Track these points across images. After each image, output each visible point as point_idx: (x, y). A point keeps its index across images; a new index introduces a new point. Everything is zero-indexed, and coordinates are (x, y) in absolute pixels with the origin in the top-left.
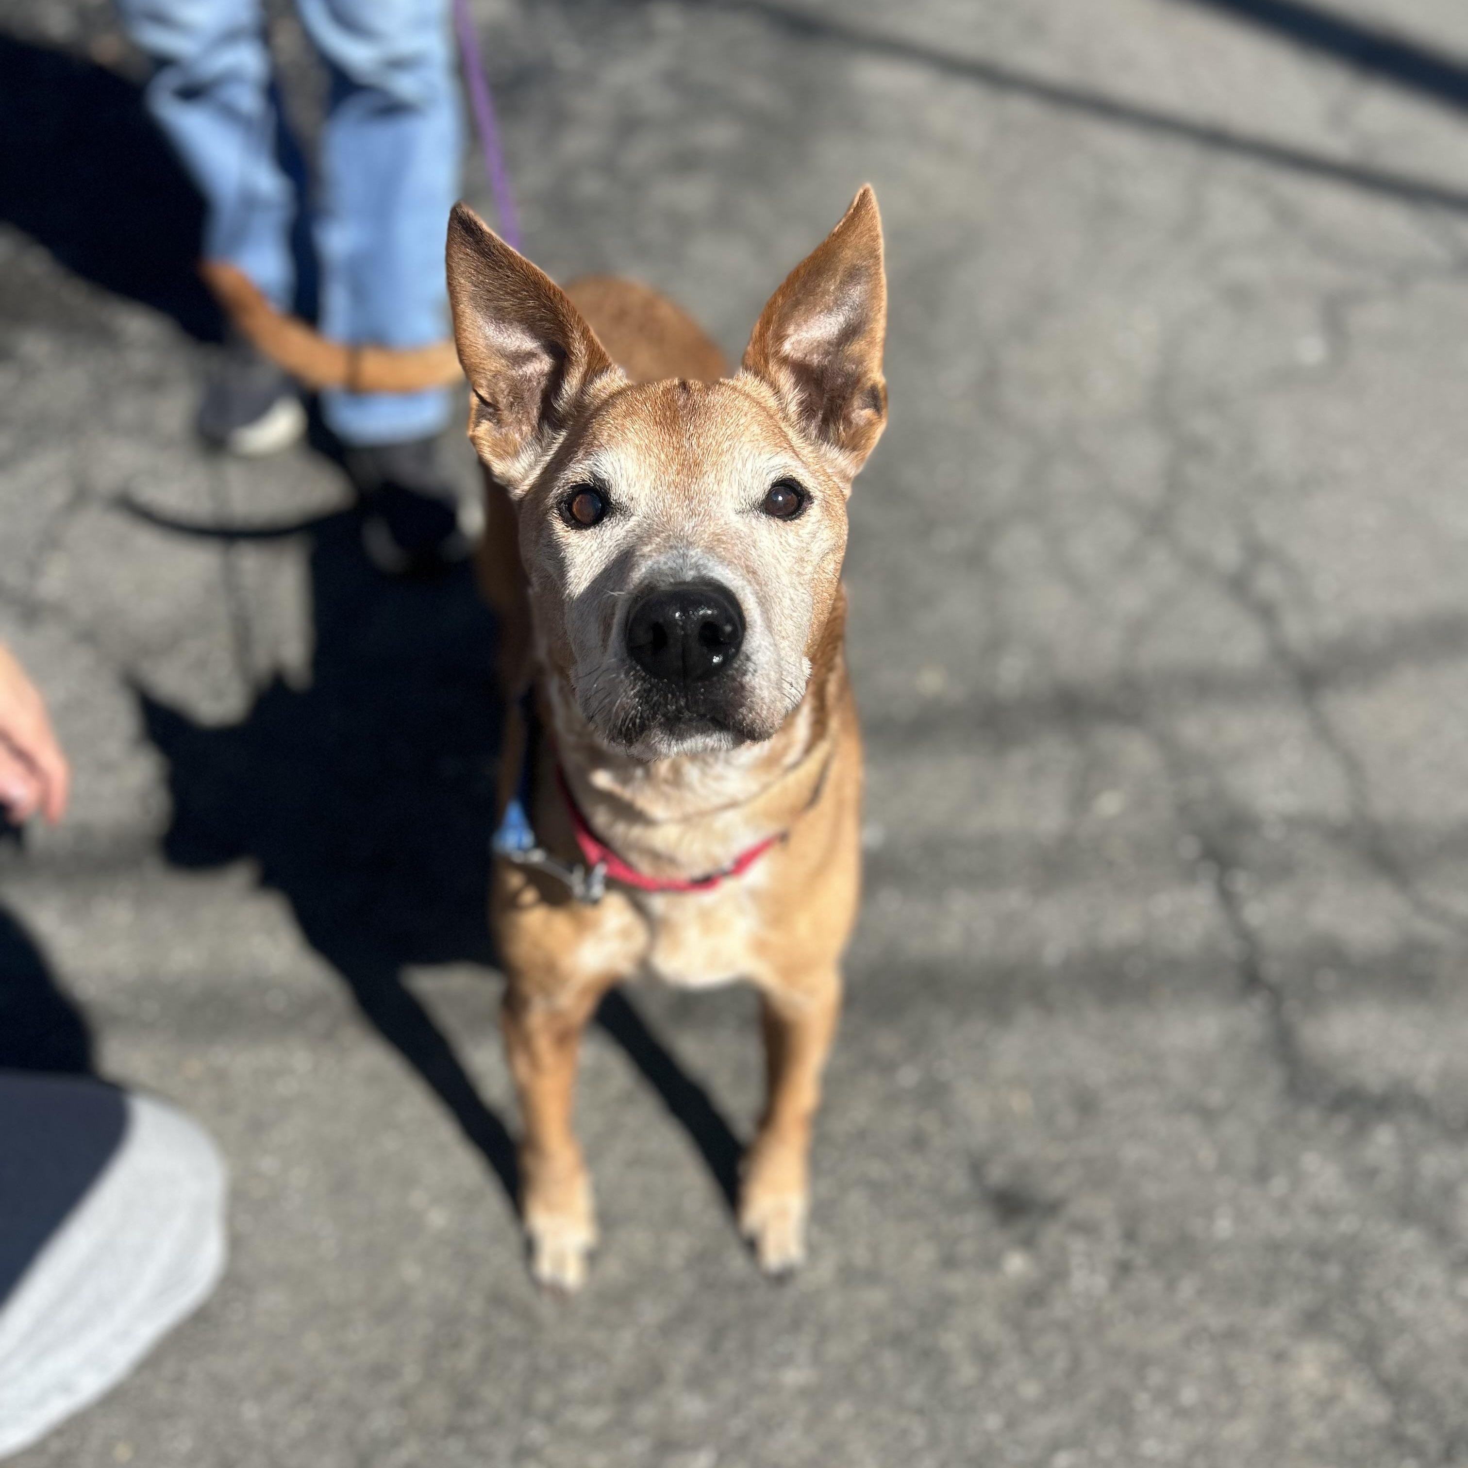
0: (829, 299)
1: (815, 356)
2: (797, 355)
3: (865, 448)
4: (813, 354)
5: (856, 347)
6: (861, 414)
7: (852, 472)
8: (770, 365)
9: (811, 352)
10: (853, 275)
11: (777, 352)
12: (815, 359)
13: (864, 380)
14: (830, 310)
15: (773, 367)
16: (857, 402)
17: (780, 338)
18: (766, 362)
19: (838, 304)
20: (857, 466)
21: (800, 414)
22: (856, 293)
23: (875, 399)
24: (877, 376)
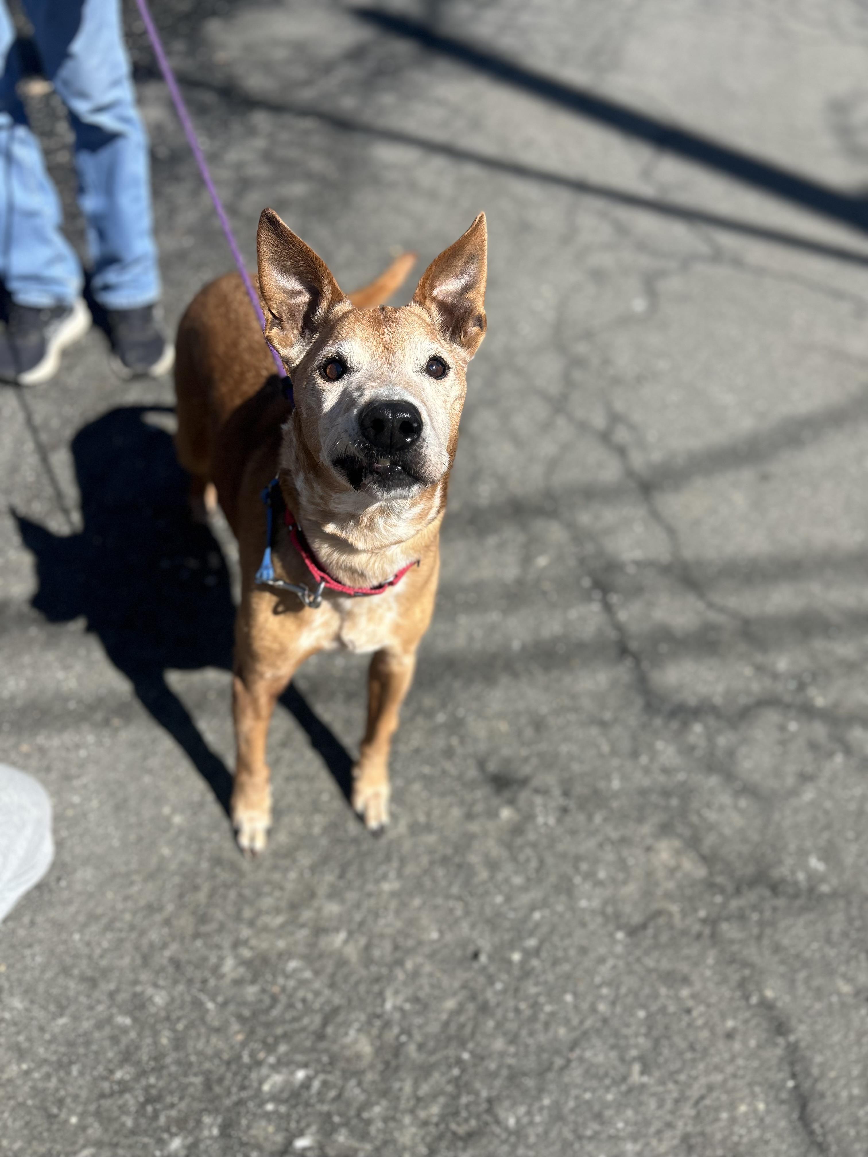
0: (458, 270)
1: (449, 298)
2: (440, 297)
3: (475, 346)
4: (448, 297)
5: (470, 295)
6: (473, 330)
7: (468, 359)
8: (427, 301)
9: (448, 296)
10: (471, 259)
11: (431, 294)
12: (449, 300)
13: (475, 311)
14: (457, 276)
15: (428, 302)
16: (470, 323)
17: (432, 287)
18: (425, 299)
19: (462, 273)
20: (471, 357)
21: (441, 328)
22: (472, 268)
23: (480, 322)
24: (481, 309)
